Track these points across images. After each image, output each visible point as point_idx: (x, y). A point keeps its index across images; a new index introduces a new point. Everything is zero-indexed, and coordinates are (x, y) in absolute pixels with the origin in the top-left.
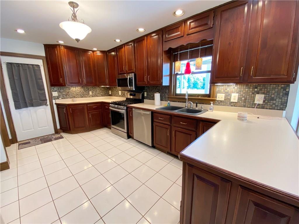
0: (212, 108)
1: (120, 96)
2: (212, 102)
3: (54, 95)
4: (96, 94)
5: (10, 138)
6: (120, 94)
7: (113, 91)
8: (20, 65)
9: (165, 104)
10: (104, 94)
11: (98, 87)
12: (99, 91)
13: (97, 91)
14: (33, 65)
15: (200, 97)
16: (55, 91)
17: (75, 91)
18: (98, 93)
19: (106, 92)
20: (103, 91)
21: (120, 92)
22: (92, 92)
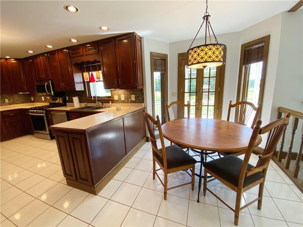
0: (111, 105)
1: (43, 102)
2: (110, 101)
4: (13, 102)
6: (43, 100)
7: (36, 97)
9: (83, 105)
10: (24, 101)
11: (16, 94)
12: (18, 98)
13: (15, 98)
15: (106, 99)
18: (17, 100)
19: (27, 98)
20: (23, 98)
21: (43, 97)
22: (8, 100)
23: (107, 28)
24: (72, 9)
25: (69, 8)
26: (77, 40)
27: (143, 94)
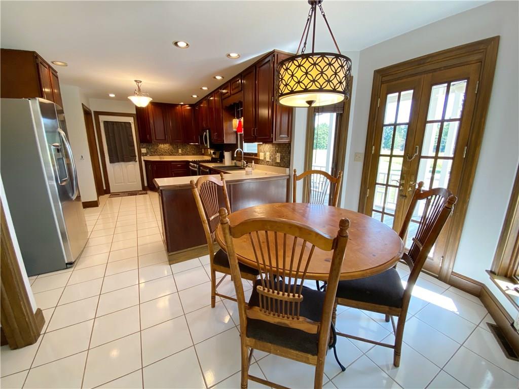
0: (253, 166)
1: (209, 155)
2: (254, 161)
3: (142, 152)
4: (186, 153)
5: (105, 188)
6: (209, 153)
8: (115, 123)
9: (234, 163)
10: (195, 153)
11: (187, 144)
12: (190, 149)
13: (187, 148)
14: (125, 123)
16: (144, 148)
17: (163, 149)
19: (199, 150)
20: (194, 149)
22: (182, 150)
23: (237, 55)
24: (182, 44)
25: (179, 44)
26: (223, 77)
27: (290, 153)
